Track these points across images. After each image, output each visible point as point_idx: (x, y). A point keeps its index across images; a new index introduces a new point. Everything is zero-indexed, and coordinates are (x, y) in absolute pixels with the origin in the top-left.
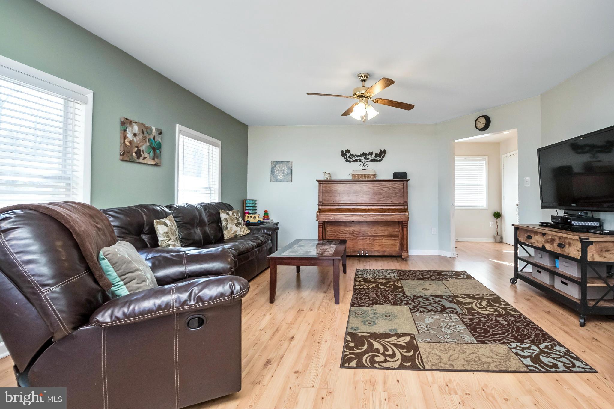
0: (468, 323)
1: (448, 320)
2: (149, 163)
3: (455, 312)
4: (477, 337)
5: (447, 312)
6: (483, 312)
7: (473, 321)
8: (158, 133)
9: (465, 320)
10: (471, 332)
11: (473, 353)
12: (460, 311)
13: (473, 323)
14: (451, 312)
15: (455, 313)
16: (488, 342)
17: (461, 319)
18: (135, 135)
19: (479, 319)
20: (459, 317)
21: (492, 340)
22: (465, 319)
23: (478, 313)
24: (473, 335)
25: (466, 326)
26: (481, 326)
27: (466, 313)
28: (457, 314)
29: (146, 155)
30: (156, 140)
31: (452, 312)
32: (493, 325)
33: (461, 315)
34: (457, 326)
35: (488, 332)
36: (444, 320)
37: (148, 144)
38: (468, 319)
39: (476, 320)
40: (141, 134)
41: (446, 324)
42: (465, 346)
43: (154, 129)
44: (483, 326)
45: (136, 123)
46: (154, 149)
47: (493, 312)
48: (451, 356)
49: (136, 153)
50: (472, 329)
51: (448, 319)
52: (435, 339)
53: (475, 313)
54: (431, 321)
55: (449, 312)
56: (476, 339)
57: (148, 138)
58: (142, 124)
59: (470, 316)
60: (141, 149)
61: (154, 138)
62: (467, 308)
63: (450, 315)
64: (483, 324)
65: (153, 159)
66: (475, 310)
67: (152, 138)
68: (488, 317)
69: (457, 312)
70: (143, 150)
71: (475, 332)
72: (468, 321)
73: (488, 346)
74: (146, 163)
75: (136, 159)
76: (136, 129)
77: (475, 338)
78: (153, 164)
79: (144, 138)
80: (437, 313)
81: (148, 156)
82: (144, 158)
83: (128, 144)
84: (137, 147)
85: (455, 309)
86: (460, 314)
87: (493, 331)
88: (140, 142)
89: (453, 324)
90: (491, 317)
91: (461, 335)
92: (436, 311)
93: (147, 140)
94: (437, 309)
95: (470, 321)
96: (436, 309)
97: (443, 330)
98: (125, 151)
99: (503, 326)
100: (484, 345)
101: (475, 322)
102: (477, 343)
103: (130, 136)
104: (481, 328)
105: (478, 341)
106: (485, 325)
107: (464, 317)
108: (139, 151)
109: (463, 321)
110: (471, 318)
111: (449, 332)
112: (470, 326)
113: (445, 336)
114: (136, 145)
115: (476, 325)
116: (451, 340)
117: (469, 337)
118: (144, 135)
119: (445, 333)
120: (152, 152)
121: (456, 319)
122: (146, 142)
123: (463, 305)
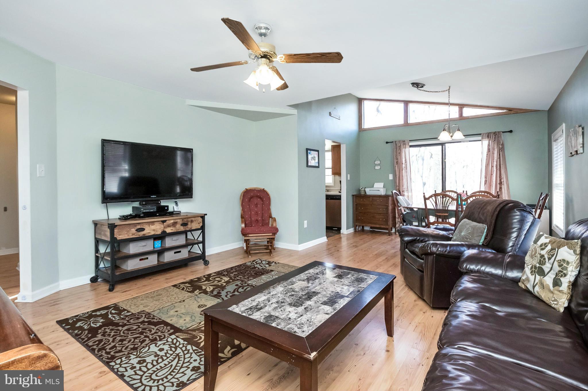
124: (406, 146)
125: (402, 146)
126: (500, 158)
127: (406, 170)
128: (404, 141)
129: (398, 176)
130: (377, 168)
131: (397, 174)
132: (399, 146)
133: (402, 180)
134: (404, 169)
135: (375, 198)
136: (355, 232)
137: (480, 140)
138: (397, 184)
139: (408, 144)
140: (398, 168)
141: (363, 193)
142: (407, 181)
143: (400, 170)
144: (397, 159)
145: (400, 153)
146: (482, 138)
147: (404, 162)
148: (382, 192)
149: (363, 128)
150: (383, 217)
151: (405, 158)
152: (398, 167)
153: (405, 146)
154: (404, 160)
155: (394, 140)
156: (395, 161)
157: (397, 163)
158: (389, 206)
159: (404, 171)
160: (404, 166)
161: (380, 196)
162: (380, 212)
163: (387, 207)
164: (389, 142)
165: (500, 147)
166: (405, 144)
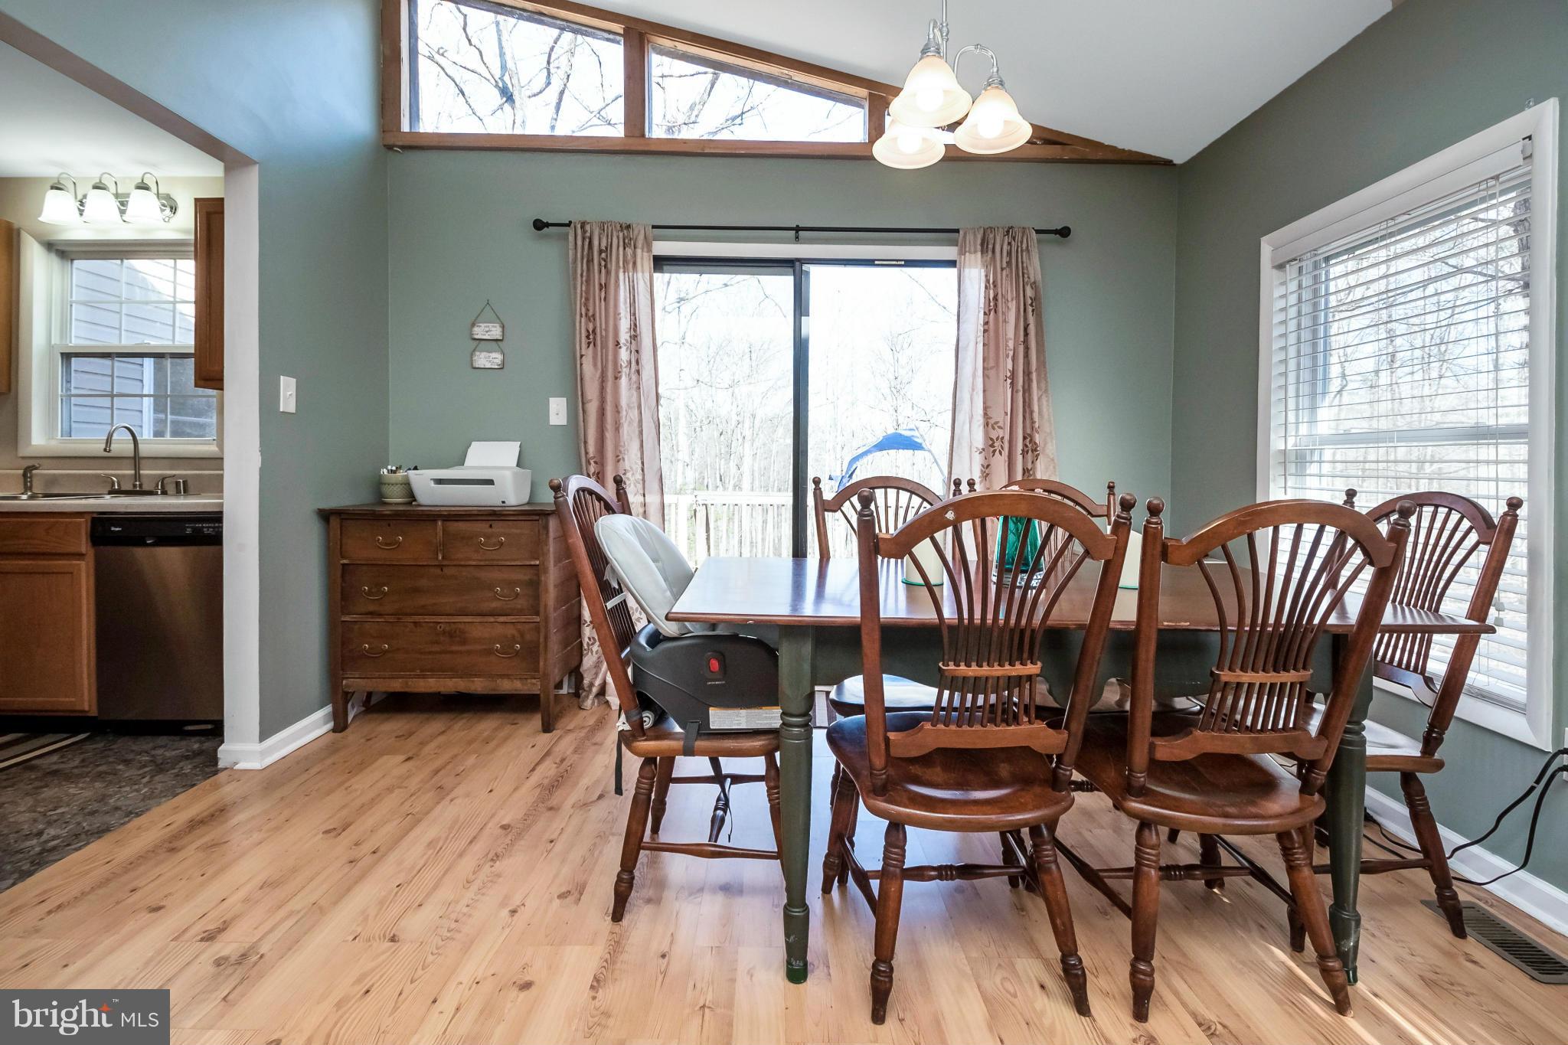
124: (634, 255)
125: (618, 253)
126: (1026, 342)
127: (634, 377)
128: (628, 227)
129: (593, 408)
130: (487, 359)
131: (592, 391)
132: (601, 252)
133: (617, 428)
134: (625, 370)
135: (462, 526)
136: (334, 730)
137: (952, 264)
138: (591, 450)
139: (648, 246)
140: (595, 365)
141: (395, 497)
142: (641, 433)
143: (608, 376)
144: (591, 318)
145: (604, 287)
146: (962, 252)
147: (624, 336)
148: (511, 492)
149: (405, 127)
150: (510, 631)
151: (633, 314)
152: (595, 358)
153: (629, 251)
154: (624, 325)
155: (576, 218)
156: (582, 326)
157: (591, 337)
158: (546, 571)
159: (624, 381)
160: (624, 355)
161: (495, 515)
162: (494, 605)
163: (538, 575)
164: (548, 225)
165: (1029, 292)
166: (628, 243)
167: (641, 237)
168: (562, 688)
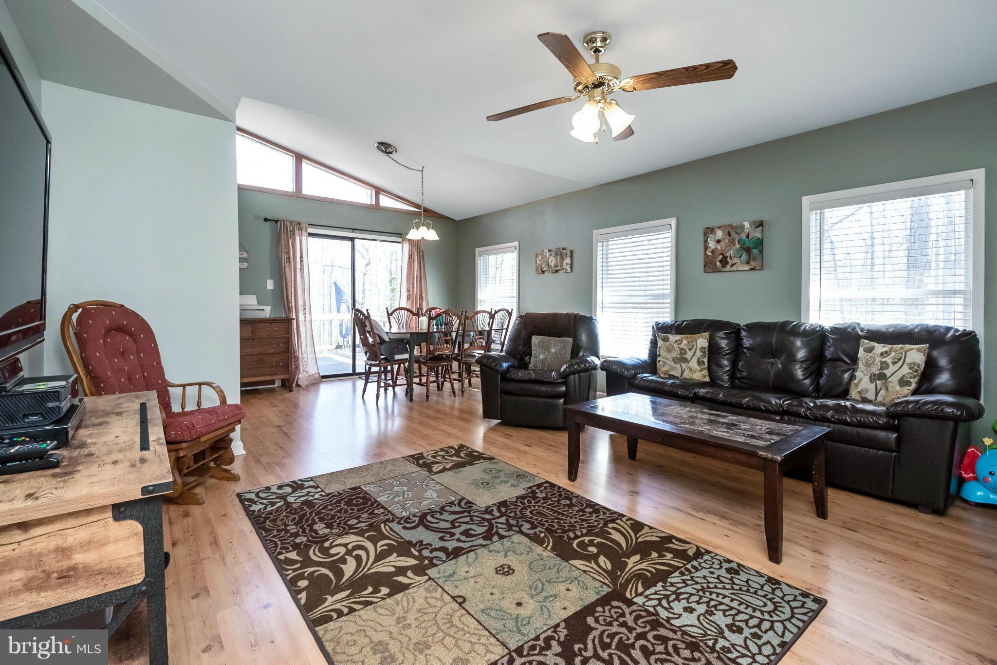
0: (376, 507)
1: (406, 504)
2: (741, 269)
3: (402, 522)
4: (361, 492)
5: (414, 516)
6: (352, 539)
7: (370, 514)
8: (753, 227)
9: (382, 510)
10: (370, 495)
11: (364, 476)
12: (394, 525)
13: (369, 510)
14: (409, 518)
15: (402, 518)
16: (348, 490)
17: (389, 511)
18: (718, 241)
19: (360, 519)
20: (393, 514)
21: (343, 493)
22: (382, 513)
23: (361, 533)
24: (366, 493)
25: (377, 501)
26: (356, 508)
27: (382, 525)
28: (398, 518)
29: (735, 260)
30: (750, 237)
31: (407, 520)
32: (339, 515)
33: (389, 518)
34: (389, 499)
35: (347, 504)
36: (411, 502)
37: (738, 246)
38: (377, 515)
39: (365, 516)
40: (728, 237)
41: (405, 496)
42: (373, 479)
43: (747, 225)
44: (354, 510)
45: (719, 228)
46: (748, 250)
47: (334, 544)
48: (385, 469)
49: (721, 261)
50: (370, 500)
51: (408, 505)
52: (407, 476)
53: (367, 531)
54: (428, 494)
55: (411, 517)
56: (362, 489)
57: (737, 238)
58: (728, 225)
59: (375, 522)
60: (728, 255)
61: (748, 236)
62: (386, 538)
63: (408, 513)
64: (354, 513)
65: (748, 263)
66: (368, 538)
67: (744, 236)
68: (345, 529)
69: (399, 523)
70: (730, 256)
71: (364, 498)
72: (376, 512)
73: (349, 487)
74: (735, 270)
75: (721, 268)
76: (719, 234)
77: (364, 491)
78: (748, 269)
79: (732, 242)
80: (429, 509)
81: (738, 261)
82: (732, 265)
83: (709, 254)
84: (722, 254)
85: (404, 528)
86: (393, 521)
87: (340, 506)
88: (726, 248)
89: (396, 500)
90: (340, 530)
91: (381, 489)
92: (432, 513)
93: (737, 242)
94: (432, 516)
95: (374, 511)
96: (435, 516)
97: (405, 488)
98: (707, 262)
99: (322, 520)
100: (353, 486)
101: (365, 512)
102: (361, 487)
103: (712, 244)
104: (356, 505)
105: (360, 488)
106: (350, 512)
107: (384, 516)
108: (725, 258)
109: (385, 509)
110: (373, 517)
111: (396, 489)
112: (372, 504)
113: (398, 483)
114: (721, 252)
115: (364, 508)
116: (391, 481)
117: (371, 489)
118: (732, 237)
119: (401, 484)
120: (744, 255)
121: (394, 508)
122: (735, 244)
123: (395, 543)
124: (302, 233)
125: (296, 231)
127: (302, 274)
128: (300, 224)
129: (290, 285)
130: (243, 265)
131: (289, 279)
132: (290, 229)
134: (299, 272)
135: (261, 325)
137: (400, 243)
138: (290, 298)
139: (307, 230)
146: (403, 240)
147: (298, 259)
150: (279, 359)
151: (301, 252)
152: (290, 267)
153: (300, 231)
154: (298, 256)
155: (280, 219)
156: (284, 256)
158: (291, 338)
159: (299, 275)
160: (298, 266)
161: (273, 321)
162: (273, 351)
163: (288, 340)
164: (269, 220)
165: (421, 254)
166: (300, 229)
167: (304, 228)
168: (275, 384)
